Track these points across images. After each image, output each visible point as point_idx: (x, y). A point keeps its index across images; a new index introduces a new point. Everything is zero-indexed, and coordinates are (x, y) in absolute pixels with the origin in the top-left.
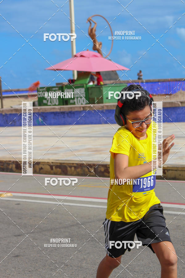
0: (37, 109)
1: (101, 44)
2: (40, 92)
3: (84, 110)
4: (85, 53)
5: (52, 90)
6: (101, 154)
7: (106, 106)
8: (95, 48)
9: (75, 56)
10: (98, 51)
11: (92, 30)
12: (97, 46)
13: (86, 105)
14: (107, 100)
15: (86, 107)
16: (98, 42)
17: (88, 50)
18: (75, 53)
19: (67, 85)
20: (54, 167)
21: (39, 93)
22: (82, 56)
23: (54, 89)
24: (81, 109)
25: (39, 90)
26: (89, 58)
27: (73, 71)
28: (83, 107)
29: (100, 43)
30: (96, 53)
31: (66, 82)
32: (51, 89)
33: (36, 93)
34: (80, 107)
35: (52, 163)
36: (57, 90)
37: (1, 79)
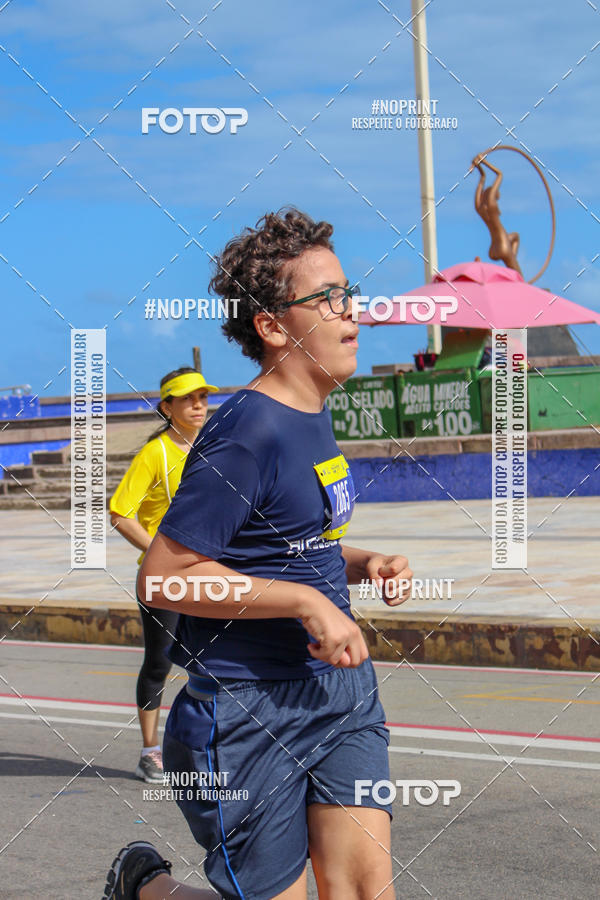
1: (516, 239)
3: (465, 452)
4: (471, 270)
5: (361, 390)
6: (530, 593)
7: (538, 438)
8: (496, 254)
9: (439, 279)
10: (508, 261)
11: (486, 194)
12: (505, 246)
13: (472, 437)
14: (543, 418)
15: (474, 441)
16: (507, 236)
17: (477, 260)
18: (435, 270)
19: (411, 371)
20: (380, 636)
22: (462, 278)
23: (370, 385)
24: (457, 449)
26: (481, 284)
27: (431, 328)
28: (464, 443)
29: (511, 238)
30: (499, 268)
31: (407, 362)
32: (359, 386)
34: (455, 443)
35: (374, 621)
36: (378, 389)
37: (198, 353)
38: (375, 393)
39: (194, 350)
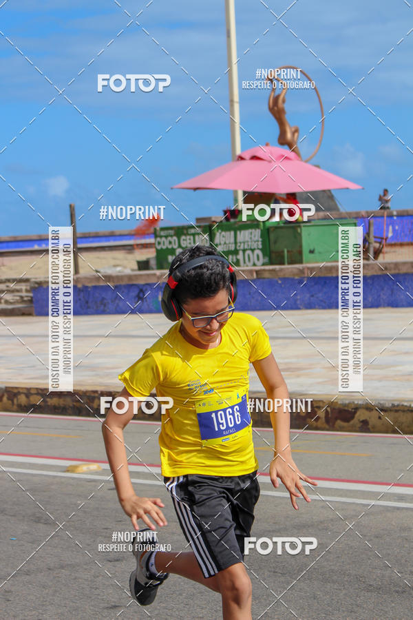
0: (155, 275)
1: (296, 131)
2: (161, 237)
3: (258, 278)
4: (262, 151)
5: (186, 234)
6: (298, 376)
7: (308, 268)
8: (283, 141)
9: (241, 158)
11: (276, 99)
12: (289, 135)
13: (263, 268)
14: (312, 255)
15: (264, 270)
16: (290, 128)
17: (267, 145)
18: (238, 152)
19: (221, 222)
21: (158, 239)
22: (255, 158)
23: (192, 231)
24: (252, 275)
25: (158, 233)
26: (270, 162)
27: (235, 192)
28: (257, 272)
29: (293, 130)
30: (285, 151)
32: (185, 232)
33: (152, 240)
34: (251, 272)
36: (199, 234)
37: (74, 209)
38: (197, 237)
39: (71, 206)
